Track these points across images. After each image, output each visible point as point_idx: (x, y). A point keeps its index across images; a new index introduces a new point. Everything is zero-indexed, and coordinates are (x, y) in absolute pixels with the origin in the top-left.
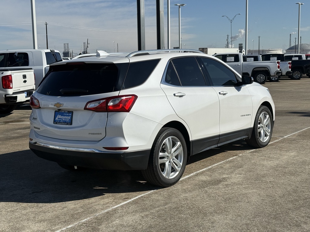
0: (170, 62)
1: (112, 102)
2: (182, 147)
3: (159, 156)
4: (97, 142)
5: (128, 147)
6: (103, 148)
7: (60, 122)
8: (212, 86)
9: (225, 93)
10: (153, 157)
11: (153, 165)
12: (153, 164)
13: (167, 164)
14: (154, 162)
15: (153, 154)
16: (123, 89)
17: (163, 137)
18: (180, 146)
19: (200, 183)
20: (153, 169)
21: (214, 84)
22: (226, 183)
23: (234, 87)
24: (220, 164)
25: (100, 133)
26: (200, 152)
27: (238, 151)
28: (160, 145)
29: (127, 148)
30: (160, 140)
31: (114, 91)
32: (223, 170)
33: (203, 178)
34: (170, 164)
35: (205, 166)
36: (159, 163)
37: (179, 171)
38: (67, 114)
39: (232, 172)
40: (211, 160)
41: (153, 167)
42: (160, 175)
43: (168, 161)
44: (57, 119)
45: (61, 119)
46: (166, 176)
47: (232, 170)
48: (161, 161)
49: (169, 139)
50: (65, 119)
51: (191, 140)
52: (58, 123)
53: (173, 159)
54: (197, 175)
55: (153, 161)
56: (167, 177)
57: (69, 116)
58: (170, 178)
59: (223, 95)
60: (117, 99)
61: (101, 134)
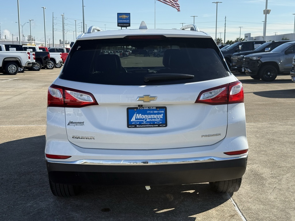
6: (225, 153)
38: (156, 112)
50: (151, 119)
52: (137, 126)
57: (161, 114)
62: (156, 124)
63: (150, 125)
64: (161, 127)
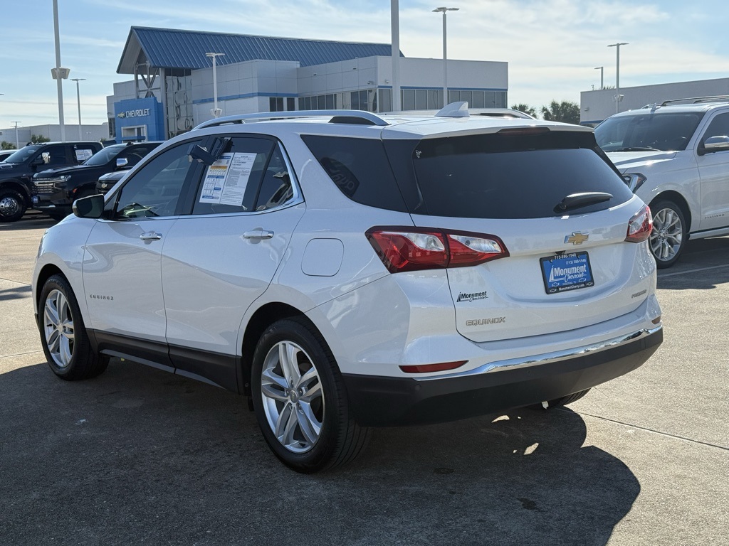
45: (564, 276)
52: (559, 289)
57: (581, 264)
62: (581, 283)
63: (575, 285)
64: (588, 286)
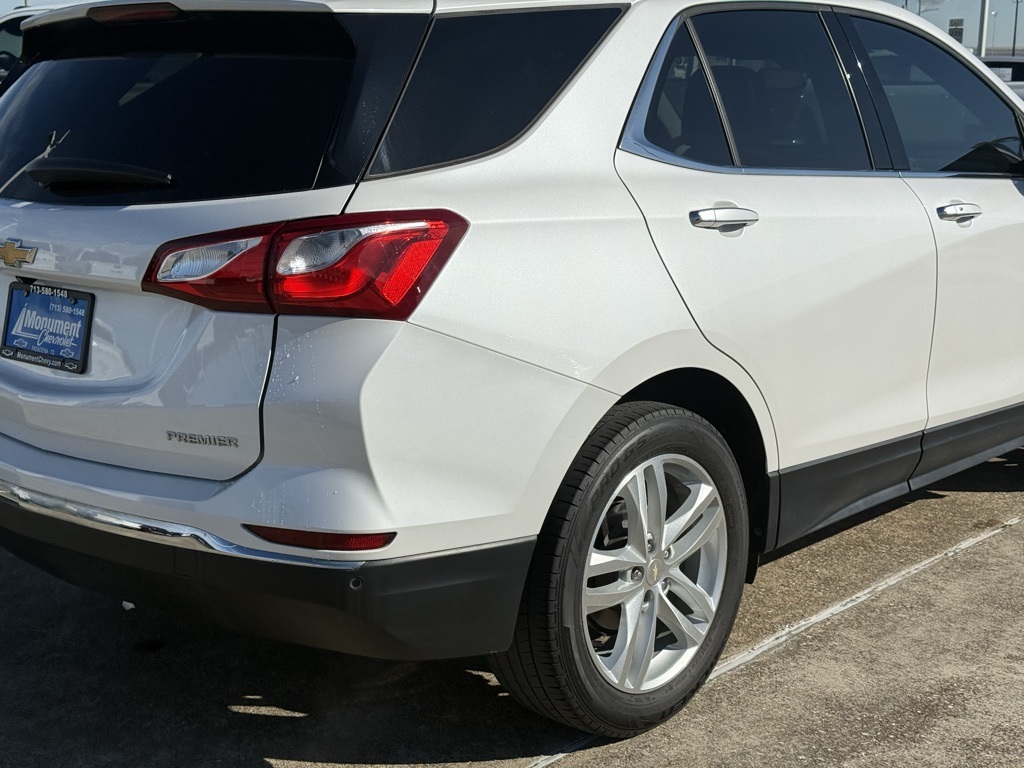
0: (684, 27)
1: (301, 252)
2: (720, 509)
3: (587, 575)
4: (217, 487)
5: (395, 534)
6: (247, 527)
7: (34, 348)
8: (902, 170)
9: (967, 210)
10: (549, 580)
11: (546, 628)
12: (547, 621)
13: (632, 609)
14: (552, 609)
15: (551, 563)
16: (381, 172)
17: (618, 460)
18: (714, 504)
19: (817, 715)
20: (548, 651)
21: (912, 160)
22: (963, 727)
23: (1009, 183)
24: (915, 579)
25: (228, 434)
26: (820, 526)
27: (997, 495)
28: (594, 509)
29: (386, 538)
30: (597, 484)
31: (321, 185)
32: (937, 626)
33: (832, 676)
34: (651, 608)
35: (836, 588)
36: (585, 613)
37: (700, 642)
38: (68, 310)
39: (986, 645)
40: (863, 544)
41: (547, 640)
42: (587, 683)
43: (642, 593)
44: (17, 330)
45: (38, 332)
46: (622, 681)
47: (985, 624)
48: (594, 600)
49: (648, 472)
50: (55, 335)
51: (772, 466)
52: (19, 355)
53: (667, 581)
54: (795, 649)
55: (547, 607)
56: (629, 685)
57: (73, 318)
58: (649, 685)
59: (959, 221)
60: (336, 233)
61: (232, 442)
62: (58, 359)
63: (48, 356)
64: (67, 370)
